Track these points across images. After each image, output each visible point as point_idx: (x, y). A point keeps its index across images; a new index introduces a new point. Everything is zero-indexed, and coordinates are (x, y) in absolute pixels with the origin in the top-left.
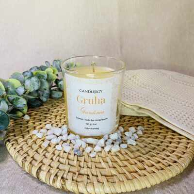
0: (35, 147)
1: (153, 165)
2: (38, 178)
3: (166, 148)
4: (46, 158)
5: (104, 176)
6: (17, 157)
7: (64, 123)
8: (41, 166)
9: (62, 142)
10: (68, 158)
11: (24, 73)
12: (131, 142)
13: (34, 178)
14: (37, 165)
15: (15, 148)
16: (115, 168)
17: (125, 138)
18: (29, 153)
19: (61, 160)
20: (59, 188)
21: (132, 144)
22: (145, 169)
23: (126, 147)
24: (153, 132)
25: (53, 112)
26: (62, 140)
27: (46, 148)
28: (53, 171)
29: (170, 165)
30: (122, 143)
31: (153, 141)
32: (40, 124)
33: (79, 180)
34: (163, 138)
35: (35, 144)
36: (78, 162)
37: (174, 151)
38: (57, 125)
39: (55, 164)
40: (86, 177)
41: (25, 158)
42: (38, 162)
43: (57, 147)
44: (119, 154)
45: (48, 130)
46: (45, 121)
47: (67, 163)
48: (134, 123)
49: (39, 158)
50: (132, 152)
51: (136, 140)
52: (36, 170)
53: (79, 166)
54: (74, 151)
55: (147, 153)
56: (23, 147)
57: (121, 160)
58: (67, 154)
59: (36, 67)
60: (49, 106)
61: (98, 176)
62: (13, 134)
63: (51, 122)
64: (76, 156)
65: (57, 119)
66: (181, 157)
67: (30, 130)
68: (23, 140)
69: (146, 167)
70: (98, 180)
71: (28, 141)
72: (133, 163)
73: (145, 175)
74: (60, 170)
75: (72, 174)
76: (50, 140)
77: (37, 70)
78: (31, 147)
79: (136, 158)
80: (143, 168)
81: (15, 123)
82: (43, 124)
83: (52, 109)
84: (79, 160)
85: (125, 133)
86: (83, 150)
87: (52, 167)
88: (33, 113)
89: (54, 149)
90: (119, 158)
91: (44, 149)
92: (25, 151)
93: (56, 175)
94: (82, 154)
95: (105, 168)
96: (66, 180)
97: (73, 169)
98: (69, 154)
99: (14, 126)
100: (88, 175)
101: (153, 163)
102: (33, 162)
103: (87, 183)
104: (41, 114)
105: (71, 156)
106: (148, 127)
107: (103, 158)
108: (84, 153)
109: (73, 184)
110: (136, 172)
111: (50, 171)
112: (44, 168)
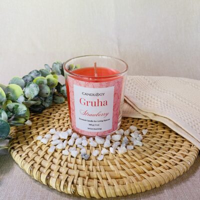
0: (41, 153)
1: (160, 165)
2: (48, 184)
3: (171, 147)
5: (114, 178)
6: (24, 165)
7: (68, 127)
8: (50, 172)
9: (68, 146)
10: (76, 163)
11: (24, 77)
12: (137, 142)
13: (44, 185)
14: (45, 171)
15: (21, 156)
16: (124, 170)
17: (131, 139)
18: (35, 159)
19: (69, 165)
20: (70, 193)
21: (137, 145)
22: (153, 169)
23: (133, 148)
24: (157, 131)
25: (55, 116)
26: (68, 144)
27: (53, 153)
28: (63, 177)
29: (176, 164)
30: (128, 144)
31: (158, 141)
32: (44, 129)
33: (89, 183)
34: (167, 137)
35: (40, 150)
36: (87, 166)
37: (179, 150)
38: (61, 129)
40: (95, 181)
41: (32, 165)
42: (46, 169)
43: (63, 152)
44: (126, 156)
45: (52, 135)
46: (48, 126)
47: (75, 168)
48: (137, 123)
49: (46, 164)
50: (139, 153)
51: (141, 141)
52: (45, 177)
54: (82, 155)
55: (153, 153)
56: (29, 154)
57: (129, 162)
58: (75, 159)
59: (36, 70)
60: (51, 110)
61: (108, 180)
62: (17, 141)
63: (54, 126)
64: (84, 161)
66: (186, 156)
67: (34, 136)
68: (28, 146)
69: (154, 167)
70: (108, 182)
71: (33, 147)
72: (141, 164)
73: (154, 176)
74: (70, 175)
75: (82, 178)
76: (56, 145)
77: (37, 74)
78: (37, 153)
79: (143, 159)
80: (151, 168)
81: (17, 129)
82: (47, 129)
83: (54, 113)
84: (88, 164)
85: (131, 135)
86: (91, 154)
87: (61, 173)
88: (35, 118)
89: (61, 154)
90: (127, 160)
91: (50, 155)
92: (32, 158)
93: (66, 181)
94: (89, 158)
95: (114, 171)
96: (77, 186)
97: (82, 174)
98: (77, 158)
99: (16, 132)
100: (98, 179)
101: (161, 163)
102: (42, 169)
103: (98, 186)
104: (43, 119)
105: (79, 161)
106: (152, 127)
107: (111, 161)
108: (92, 157)
109: (84, 188)
110: (145, 173)
111: (60, 177)
112: (54, 174)
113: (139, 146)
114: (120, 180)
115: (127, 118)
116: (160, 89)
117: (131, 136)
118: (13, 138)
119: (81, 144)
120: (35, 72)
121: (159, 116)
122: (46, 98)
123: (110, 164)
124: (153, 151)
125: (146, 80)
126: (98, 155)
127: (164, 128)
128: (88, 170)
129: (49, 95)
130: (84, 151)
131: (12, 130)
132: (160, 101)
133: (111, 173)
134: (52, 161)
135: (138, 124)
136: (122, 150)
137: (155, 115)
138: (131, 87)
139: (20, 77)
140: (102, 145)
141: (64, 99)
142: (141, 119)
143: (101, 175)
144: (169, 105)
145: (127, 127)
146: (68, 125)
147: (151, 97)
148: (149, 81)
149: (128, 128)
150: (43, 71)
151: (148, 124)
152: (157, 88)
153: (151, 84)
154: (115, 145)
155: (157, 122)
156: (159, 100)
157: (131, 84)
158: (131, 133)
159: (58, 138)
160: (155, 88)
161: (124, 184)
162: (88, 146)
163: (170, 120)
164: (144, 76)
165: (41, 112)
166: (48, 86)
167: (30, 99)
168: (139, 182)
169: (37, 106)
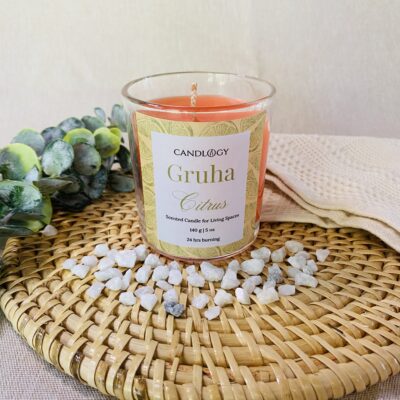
0: (69, 299)
1: (364, 334)
2: (76, 375)
3: (389, 291)
4: (97, 324)
5: (244, 365)
6: (23, 325)
7: (139, 241)
8: (84, 345)
9: (135, 284)
10: (151, 324)
11: (44, 132)
12: (304, 278)
13: (67, 376)
14: (72, 343)
15: (19, 305)
16: (271, 343)
17: (289, 271)
18: (53, 313)
19: (134, 329)
21: (304, 284)
22: (345, 344)
23: (294, 292)
24: (352, 254)
25: (111, 218)
26: (135, 280)
27: (97, 300)
28: (115, 358)
30: (283, 283)
31: (356, 276)
32: (82, 246)
33: (181, 376)
34: (378, 267)
35: (68, 293)
36: (177, 332)
38: (123, 247)
40: (197, 371)
41: (44, 326)
42: (77, 335)
43: (122, 296)
44: (276, 309)
45: (99, 258)
46: (94, 239)
47: (149, 336)
48: (303, 237)
49: (77, 324)
50: (308, 303)
51: (314, 276)
52: (71, 357)
54: (166, 306)
55: (345, 306)
56: (40, 301)
57: (284, 325)
58: (149, 313)
59: (73, 118)
60: (103, 206)
61: (228, 367)
62: (16, 270)
63: (107, 240)
64: (170, 318)
65: (121, 233)
67: (58, 259)
68: (41, 283)
69: (348, 339)
70: (229, 375)
71: (52, 285)
72: (315, 330)
73: (349, 360)
74: (133, 354)
75: (163, 362)
76: (105, 282)
77: (74, 125)
79: (319, 317)
80: (341, 343)
81: (22, 245)
82: (89, 245)
83: (110, 213)
84: (180, 327)
85: (289, 260)
86: (188, 303)
87: (113, 349)
88: (66, 222)
89: (116, 302)
90: (279, 320)
91: (90, 302)
92: (45, 310)
93: (123, 367)
94: (185, 312)
95: (246, 346)
96: (148, 380)
97: (164, 351)
98: (154, 312)
99: (18, 252)
100: (204, 365)
101: (365, 328)
102: (65, 336)
103: (204, 385)
104: (84, 224)
105: (159, 320)
106: (339, 245)
107: (240, 321)
108: (191, 310)
109: (167, 388)
110: (326, 352)
111: (107, 357)
112: (92, 350)
113: (307, 287)
114: (260, 368)
115: (279, 223)
116: (355, 164)
117: (288, 264)
118: (8, 263)
120: (72, 122)
121: (357, 216)
122: (92, 179)
123: (235, 328)
124: (345, 300)
125: (324, 143)
126: (206, 307)
127: (369, 247)
128: (181, 342)
129: (98, 169)
130: (172, 295)
131: (11, 244)
132: (358, 188)
133: (237, 350)
135: (306, 239)
136: (265, 296)
137: (349, 214)
138: (289, 160)
139: (34, 130)
140: (217, 284)
142: (312, 225)
143: (212, 356)
144: (378, 195)
145: (279, 243)
146: (140, 239)
148: (329, 147)
149: (280, 247)
150: (90, 120)
151: (330, 238)
152: (349, 162)
153: (334, 153)
154: (250, 282)
155: (351, 232)
156: (355, 184)
157: (287, 152)
158: (287, 257)
159: (113, 264)
160: (345, 163)
161: (271, 380)
162: (183, 286)
163: (386, 225)
164: (316, 136)
165: (80, 208)
166: (98, 150)
167: (53, 176)
168: (311, 376)
169: (72, 196)
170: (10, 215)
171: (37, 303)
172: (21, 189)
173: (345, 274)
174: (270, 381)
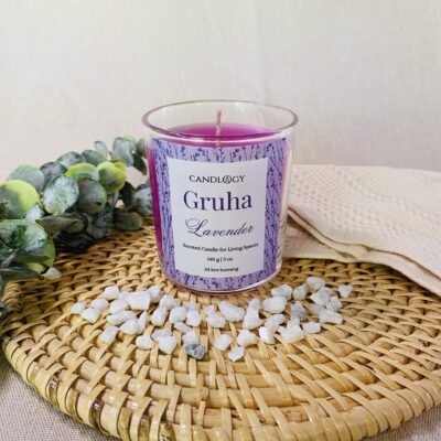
0: (81, 345)
1: (395, 370)
2: (96, 425)
3: (417, 325)
4: (114, 371)
5: (274, 405)
6: (34, 375)
7: (150, 282)
8: (103, 392)
9: (151, 328)
10: (172, 368)
11: (43, 168)
12: (328, 315)
13: (86, 427)
14: (89, 392)
15: (27, 352)
16: (301, 383)
17: (312, 308)
18: (65, 360)
19: (155, 373)
21: (329, 321)
22: (376, 380)
23: (319, 329)
24: (375, 289)
25: (118, 259)
26: (150, 323)
27: (112, 345)
28: (137, 405)
29: (437, 367)
30: (306, 321)
31: (382, 311)
32: (90, 289)
33: (209, 419)
34: (403, 301)
35: (79, 339)
36: (200, 375)
37: (438, 332)
38: (134, 289)
39: (138, 386)
40: (225, 414)
41: (56, 374)
42: (93, 383)
43: (139, 339)
44: (302, 348)
46: (102, 282)
47: (171, 381)
48: (324, 273)
49: (94, 371)
50: (335, 340)
51: (339, 312)
52: (89, 406)
53: (205, 385)
54: (187, 348)
55: (373, 341)
56: (49, 348)
57: (312, 363)
58: (169, 357)
59: (73, 153)
60: (108, 246)
61: (258, 409)
62: (20, 317)
63: (116, 282)
64: (192, 362)
65: (130, 275)
67: (65, 303)
68: (48, 329)
69: (379, 375)
71: (61, 330)
72: (344, 368)
73: (382, 397)
74: (156, 399)
75: (189, 407)
76: (119, 326)
77: (75, 160)
78: (71, 346)
79: (347, 354)
80: (371, 379)
81: (23, 289)
82: (96, 289)
83: (115, 253)
84: (202, 369)
85: (312, 297)
87: (133, 395)
88: (68, 264)
89: (132, 347)
90: (307, 358)
91: (104, 348)
92: (56, 358)
93: (146, 413)
94: (207, 354)
95: (274, 386)
96: (175, 426)
97: (187, 396)
98: (174, 356)
99: (20, 297)
100: (232, 408)
101: (395, 363)
102: (80, 384)
103: (234, 428)
104: (89, 265)
105: (180, 363)
106: (362, 280)
107: (265, 362)
108: (213, 353)
109: (195, 433)
110: (357, 389)
111: (129, 403)
112: (111, 398)
113: (333, 324)
114: (291, 409)
115: (297, 260)
116: (372, 195)
117: (311, 301)
118: (10, 309)
119: (184, 322)
120: (71, 156)
121: (377, 250)
122: (96, 216)
123: (262, 369)
124: (373, 336)
125: (339, 173)
127: (392, 281)
129: (103, 206)
130: (192, 336)
131: (11, 290)
132: (378, 220)
133: (265, 390)
134: (108, 364)
135: (327, 275)
136: (291, 334)
137: (369, 249)
138: (304, 190)
139: (33, 165)
140: (239, 324)
141: (140, 222)
142: (332, 261)
143: (240, 398)
144: (398, 228)
145: (299, 280)
146: (152, 280)
147: (355, 211)
148: (345, 177)
149: (301, 284)
150: (91, 154)
151: (351, 273)
152: (366, 192)
153: (351, 184)
154: (274, 321)
155: (373, 268)
156: (373, 216)
157: (302, 182)
158: (309, 294)
159: (126, 306)
160: (362, 193)
161: (304, 419)
162: (203, 327)
163: (407, 259)
164: (331, 166)
165: (83, 249)
166: (104, 186)
167: (56, 214)
168: (344, 413)
169: (75, 236)
170: (12, 257)
171: (46, 350)
172: (24, 228)
173: (370, 309)
174: (302, 421)
